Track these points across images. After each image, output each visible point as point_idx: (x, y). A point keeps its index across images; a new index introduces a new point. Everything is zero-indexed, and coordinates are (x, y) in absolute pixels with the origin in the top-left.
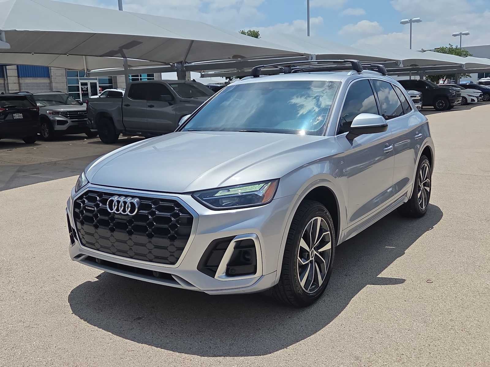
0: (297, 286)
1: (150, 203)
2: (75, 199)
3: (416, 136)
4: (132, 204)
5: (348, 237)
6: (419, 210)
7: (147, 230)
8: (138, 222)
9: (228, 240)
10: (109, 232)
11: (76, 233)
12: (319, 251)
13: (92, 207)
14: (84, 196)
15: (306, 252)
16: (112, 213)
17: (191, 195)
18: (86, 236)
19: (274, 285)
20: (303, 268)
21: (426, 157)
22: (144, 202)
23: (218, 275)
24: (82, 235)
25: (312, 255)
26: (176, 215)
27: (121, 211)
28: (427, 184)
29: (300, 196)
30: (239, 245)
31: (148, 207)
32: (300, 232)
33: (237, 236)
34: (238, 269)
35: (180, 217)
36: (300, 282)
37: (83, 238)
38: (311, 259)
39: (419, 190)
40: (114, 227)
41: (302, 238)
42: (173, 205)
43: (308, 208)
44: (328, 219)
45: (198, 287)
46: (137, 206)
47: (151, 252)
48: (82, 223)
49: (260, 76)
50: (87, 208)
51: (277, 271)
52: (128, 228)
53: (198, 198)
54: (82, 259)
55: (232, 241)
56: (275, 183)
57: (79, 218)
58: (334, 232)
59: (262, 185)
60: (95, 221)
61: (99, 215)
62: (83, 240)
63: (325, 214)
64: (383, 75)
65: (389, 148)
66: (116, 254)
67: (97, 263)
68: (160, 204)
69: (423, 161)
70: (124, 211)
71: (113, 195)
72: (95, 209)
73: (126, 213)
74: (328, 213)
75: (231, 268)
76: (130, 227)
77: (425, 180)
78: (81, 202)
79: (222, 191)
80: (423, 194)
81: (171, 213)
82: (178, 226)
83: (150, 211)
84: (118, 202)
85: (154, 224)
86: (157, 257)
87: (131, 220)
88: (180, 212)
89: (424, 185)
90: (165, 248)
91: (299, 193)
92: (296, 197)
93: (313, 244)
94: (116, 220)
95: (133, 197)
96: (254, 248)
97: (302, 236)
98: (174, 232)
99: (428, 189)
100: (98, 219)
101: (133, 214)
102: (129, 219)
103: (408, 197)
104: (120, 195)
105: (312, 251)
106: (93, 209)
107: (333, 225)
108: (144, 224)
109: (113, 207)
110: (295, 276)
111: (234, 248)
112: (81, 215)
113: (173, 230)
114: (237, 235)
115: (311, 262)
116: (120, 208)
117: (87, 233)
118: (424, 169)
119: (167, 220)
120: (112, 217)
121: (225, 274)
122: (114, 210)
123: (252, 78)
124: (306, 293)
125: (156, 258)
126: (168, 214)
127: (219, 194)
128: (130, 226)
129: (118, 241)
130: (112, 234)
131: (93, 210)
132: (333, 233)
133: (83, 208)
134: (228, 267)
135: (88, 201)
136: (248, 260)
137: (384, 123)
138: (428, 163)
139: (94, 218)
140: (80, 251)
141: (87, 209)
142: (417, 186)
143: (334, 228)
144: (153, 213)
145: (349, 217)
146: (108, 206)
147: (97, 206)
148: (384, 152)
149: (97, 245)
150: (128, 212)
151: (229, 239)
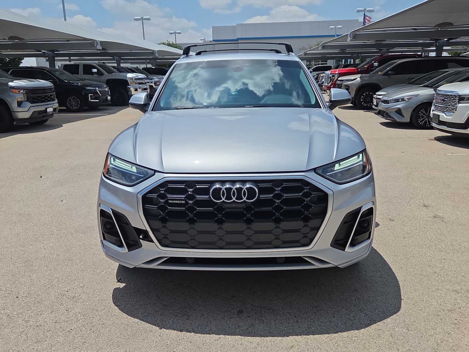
27: (234, 199)
46: (257, 191)
73: (242, 200)
101: (253, 200)
109: (222, 196)
116: (232, 195)
122: (224, 200)
146: (211, 196)
150: (245, 199)
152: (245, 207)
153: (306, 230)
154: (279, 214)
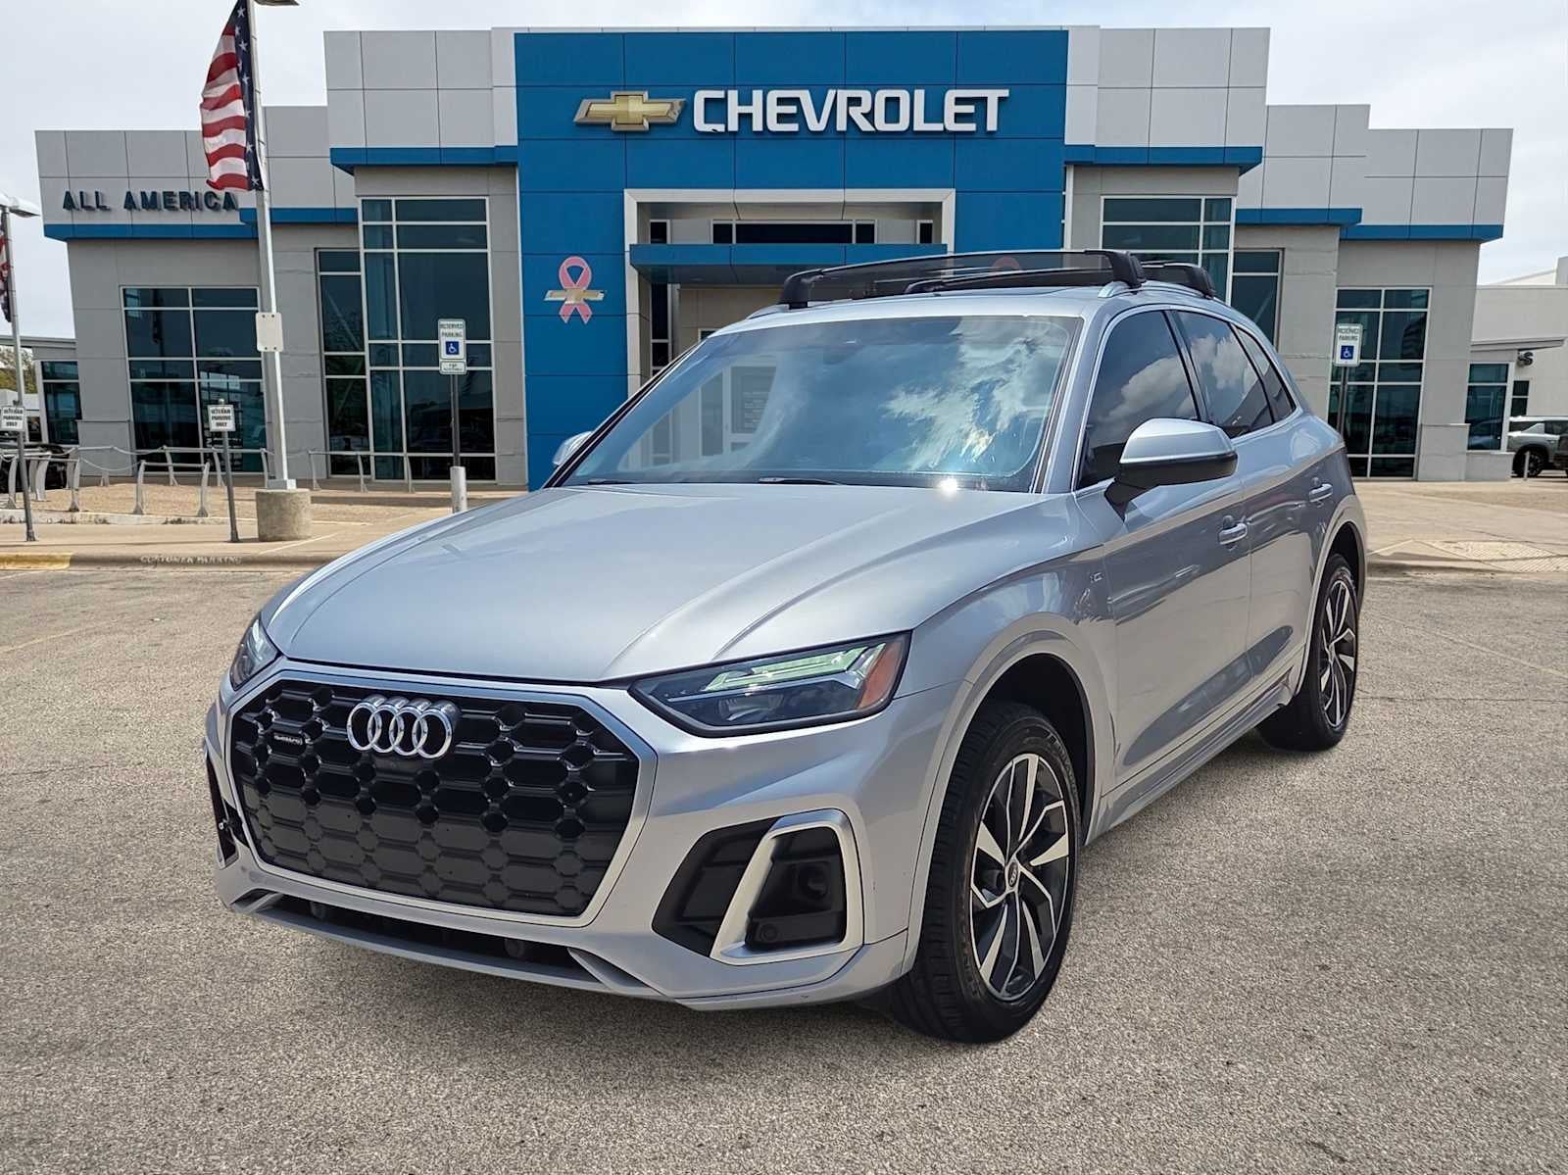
0: (970, 980)
1: (493, 718)
2: (234, 711)
3: (1314, 491)
4: (433, 721)
5: (1116, 819)
6: (1326, 731)
7: (486, 807)
8: (453, 781)
9: (753, 833)
10: (355, 815)
11: (241, 823)
12: (1034, 863)
13: (297, 736)
14: (267, 701)
15: (993, 868)
16: (363, 754)
17: (628, 687)
18: (276, 832)
19: (898, 977)
20: (986, 919)
21: (1342, 559)
22: (472, 714)
23: (722, 946)
24: (263, 827)
25: (1012, 879)
26: (581, 756)
27: (395, 745)
28: (1345, 645)
29: (977, 687)
30: (786, 848)
31: (485, 731)
32: (975, 804)
33: (782, 819)
34: (785, 925)
35: (595, 759)
36: (979, 966)
37: (266, 836)
38: (1008, 890)
39: (1325, 665)
40: (374, 800)
41: (984, 821)
42: (569, 723)
43: (998, 727)
44: (1058, 759)
45: (657, 987)
46: (449, 730)
47: (499, 876)
48: (263, 789)
49: (809, 304)
50: (277, 737)
51: (907, 929)
52: (419, 800)
53: (651, 697)
54: (262, 907)
55: (765, 837)
56: (897, 646)
57: (252, 772)
58: (1078, 803)
59: (855, 652)
60: (307, 780)
61: (320, 762)
62: (265, 844)
63: (1049, 745)
64: (1204, 298)
65: (1234, 530)
66: (379, 886)
67: (315, 917)
68: (527, 720)
69: (1333, 573)
70: (407, 744)
71: (365, 694)
72: (307, 741)
73: (413, 752)
74: (1057, 741)
75: (762, 923)
76: (429, 798)
77: (1341, 634)
78: (255, 718)
79: (726, 674)
80: (1335, 678)
81: (564, 748)
82: (589, 789)
83: (493, 743)
84: (386, 716)
85: (510, 785)
86: (517, 894)
87: (430, 775)
88: (593, 746)
89: (1339, 650)
90: (547, 863)
91: (973, 676)
92: (966, 690)
93: (1016, 842)
94: (378, 775)
95: (435, 699)
96: (838, 856)
97: (983, 817)
98: (574, 811)
99: (1349, 661)
100: (317, 773)
101: (437, 755)
102: (424, 773)
103: (1293, 690)
104: (389, 695)
105: (1013, 864)
106: (299, 741)
107: (1074, 781)
108: (474, 786)
109: (370, 733)
110: (964, 945)
111: (773, 859)
112: (257, 764)
113: (570, 802)
114: (780, 817)
115: (1010, 899)
116: (391, 736)
117: (279, 822)
118: (1336, 597)
119: (551, 772)
120: (366, 766)
121: (744, 943)
122: (373, 743)
123: (784, 311)
124: (996, 998)
125: (514, 895)
126: (554, 753)
127: (719, 684)
128: (427, 794)
129: (384, 843)
130: (366, 821)
131: (298, 745)
132: (1073, 804)
133: (264, 741)
134: (755, 920)
135: (279, 717)
136: (817, 895)
137: (1224, 448)
138: (1349, 579)
139: (303, 770)
140: (253, 881)
141: (280, 741)
142: (1319, 651)
143: (1075, 791)
144: (503, 751)
145: (1122, 754)
146: (350, 731)
147: (314, 730)
148: (1222, 543)
149: (313, 857)
150: (418, 749)
151: (758, 830)
152: (419, 773)
153: (569, 865)
154: (497, 805)
